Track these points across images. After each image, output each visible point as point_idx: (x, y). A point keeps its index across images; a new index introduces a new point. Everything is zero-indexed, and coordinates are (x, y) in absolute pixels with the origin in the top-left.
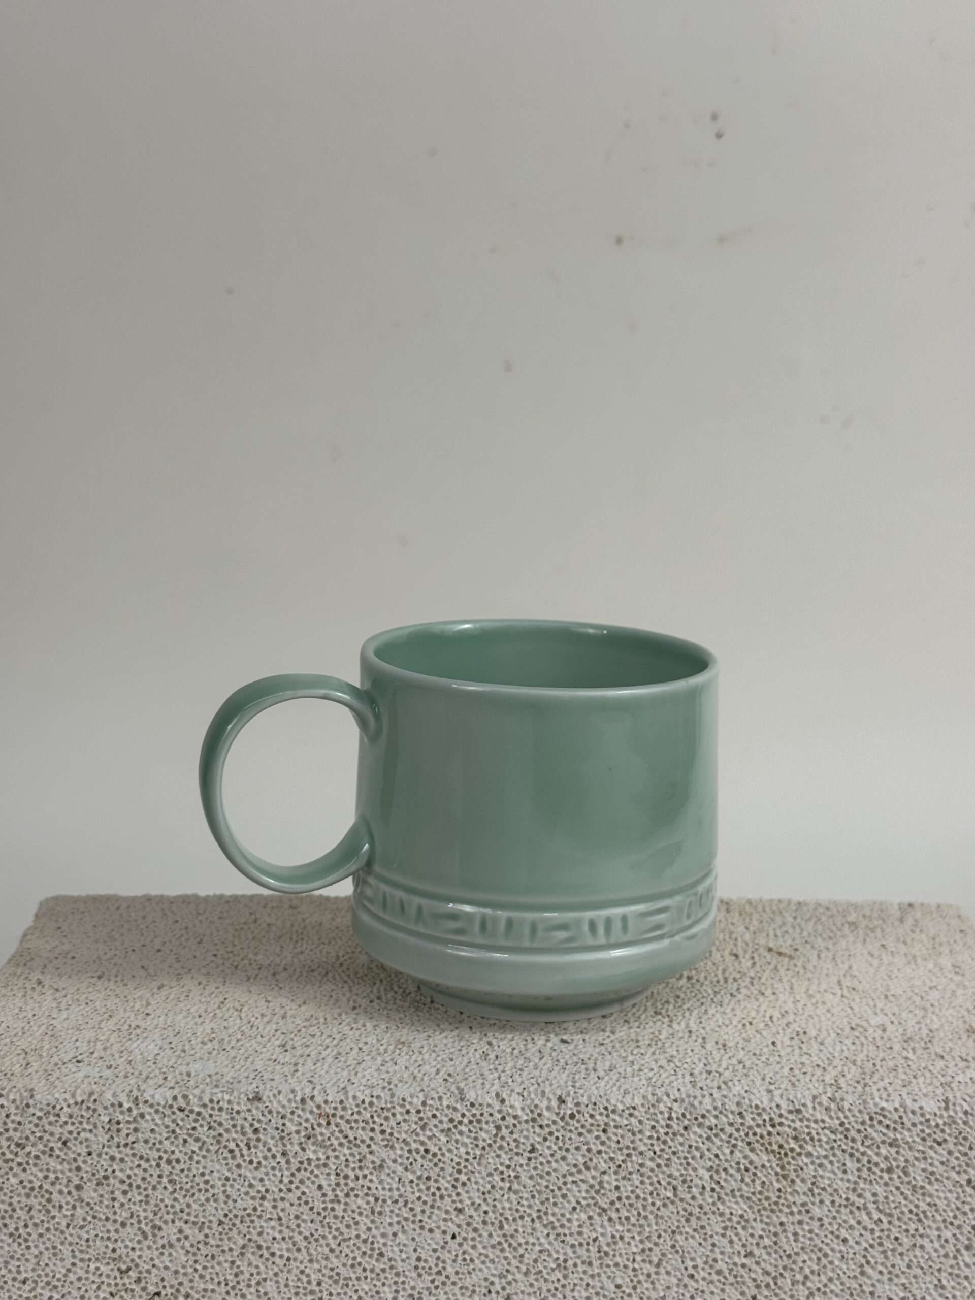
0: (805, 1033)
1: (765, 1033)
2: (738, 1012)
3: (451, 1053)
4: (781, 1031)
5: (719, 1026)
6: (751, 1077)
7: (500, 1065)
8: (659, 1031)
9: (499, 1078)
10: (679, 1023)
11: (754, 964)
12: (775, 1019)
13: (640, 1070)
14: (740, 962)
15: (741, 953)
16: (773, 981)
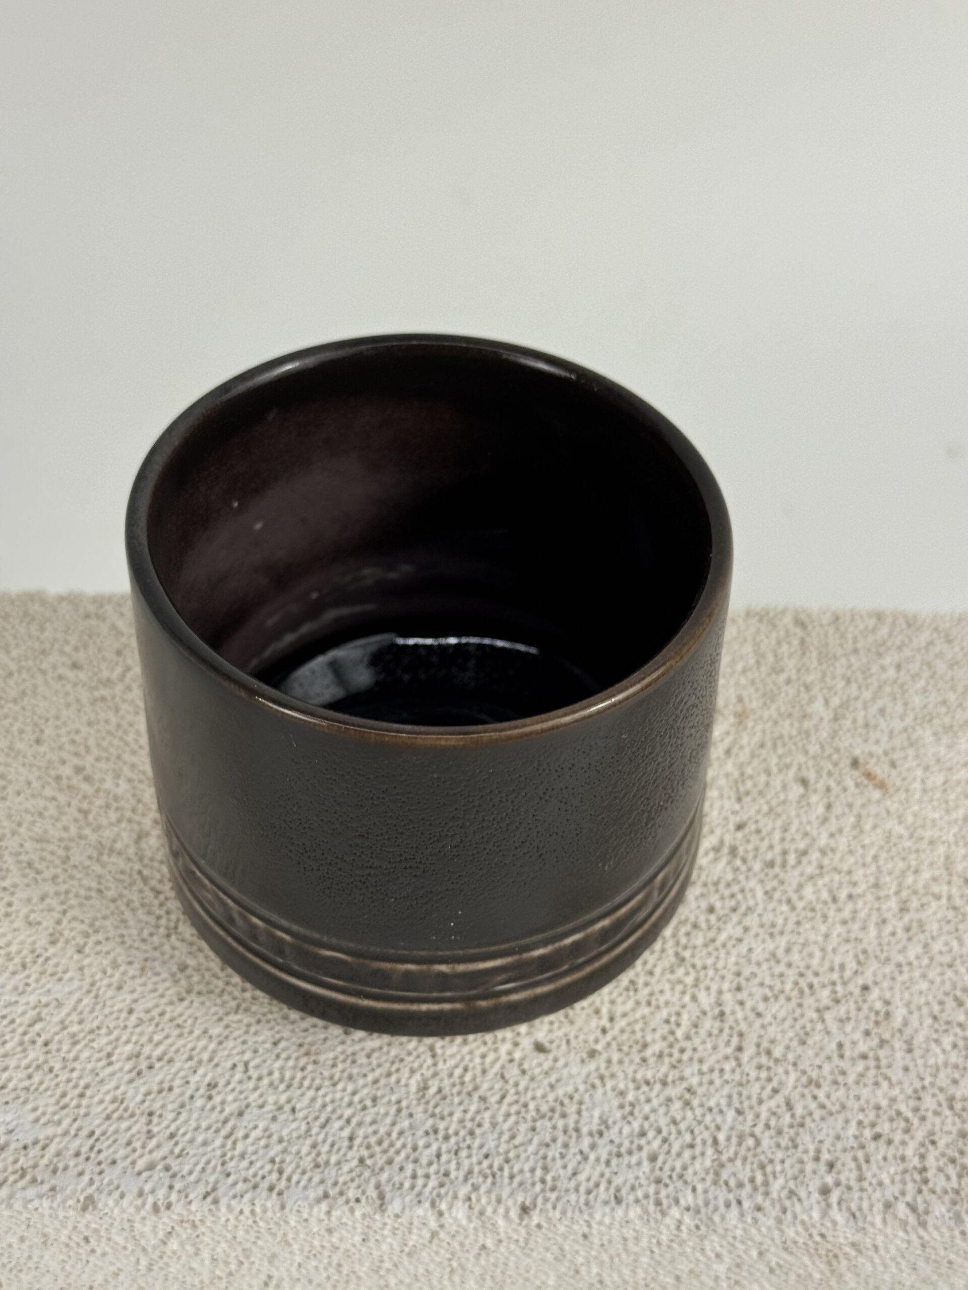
0: (888, 1014)
1: (828, 1016)
2: (795, 957)
3: (376, 1082)
4: (853, 1013)
5: (766, 999)
6: (801, 1148)
7: (442, 1118)
8: (678, 1014)
9: (438, 1156)
10: (708, 989)
11: (829, 807)
12: (848, 973)
13: (643, 1134)
14: (809, 804)
15: (812, 776)
16: (852, 860)
